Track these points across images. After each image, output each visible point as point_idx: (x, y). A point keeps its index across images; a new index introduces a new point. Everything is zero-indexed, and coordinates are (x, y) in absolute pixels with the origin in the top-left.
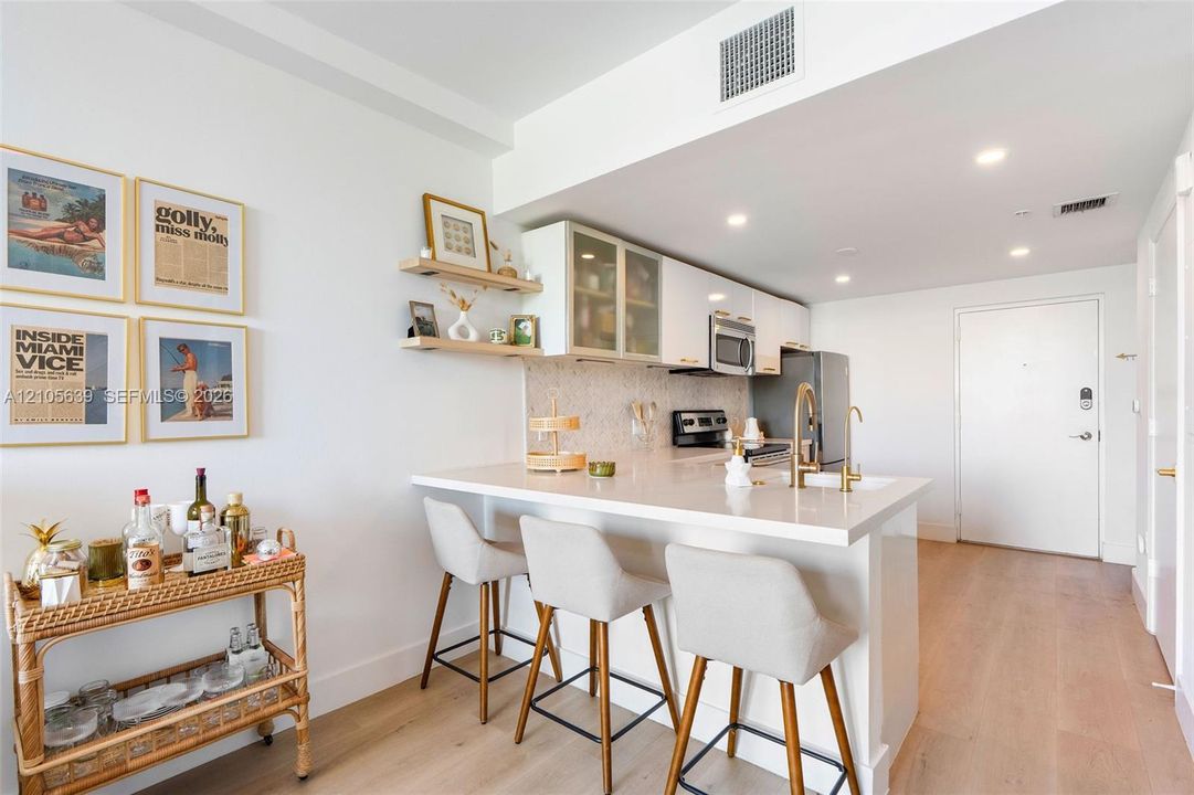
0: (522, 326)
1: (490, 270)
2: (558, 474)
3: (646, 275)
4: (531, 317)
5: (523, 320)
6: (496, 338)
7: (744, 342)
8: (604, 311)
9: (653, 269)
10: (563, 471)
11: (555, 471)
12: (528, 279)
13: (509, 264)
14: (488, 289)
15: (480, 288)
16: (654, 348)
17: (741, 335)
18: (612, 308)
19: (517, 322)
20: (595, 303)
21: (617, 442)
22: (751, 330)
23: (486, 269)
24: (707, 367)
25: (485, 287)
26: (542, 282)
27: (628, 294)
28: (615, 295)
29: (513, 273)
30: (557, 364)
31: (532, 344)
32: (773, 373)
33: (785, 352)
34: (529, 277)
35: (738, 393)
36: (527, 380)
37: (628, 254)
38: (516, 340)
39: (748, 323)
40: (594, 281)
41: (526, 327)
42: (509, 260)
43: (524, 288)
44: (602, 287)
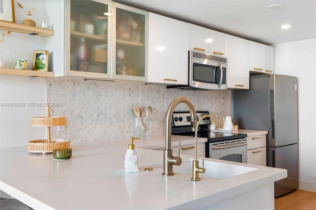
0: (40, 57)
1: (14, 22)
2: (43, 156)
3: (135, 25)
4: (46, 52)
5: (41, 54)
6: (18, 65)
7: (217, 68)
8: (98, 48)
9: (141, 21)
10: (47, 154)
11: (42, 154)
12: (43, 27)
13: (30, 18)
14: (11, 33)
15: (6, 32)
16: (141, 72)
17: (215, 64)
18: (104, 46)
19: (38, 55)
20: (90, 43)
21: (123, 131)
22: (224, 60)
23: (11, 20)
24: (187, 84)
25: (9, 33)
26: (55, 29)
27: (118, 36)
28: (106, 37)
29: (33, 24)
30: (74, 82)
31: (46, 69)
32: (243, 88)
33: (253, 74)
34: (43, 25)
35: (222, 101)
36: (48, 92)
37: (118, 11)
38: (37, 67)
39: (222, 56)
40: (89, 28)
41: (43, 58)
42: (30, 15)
43: (41, 33)
44: (96, 32)
